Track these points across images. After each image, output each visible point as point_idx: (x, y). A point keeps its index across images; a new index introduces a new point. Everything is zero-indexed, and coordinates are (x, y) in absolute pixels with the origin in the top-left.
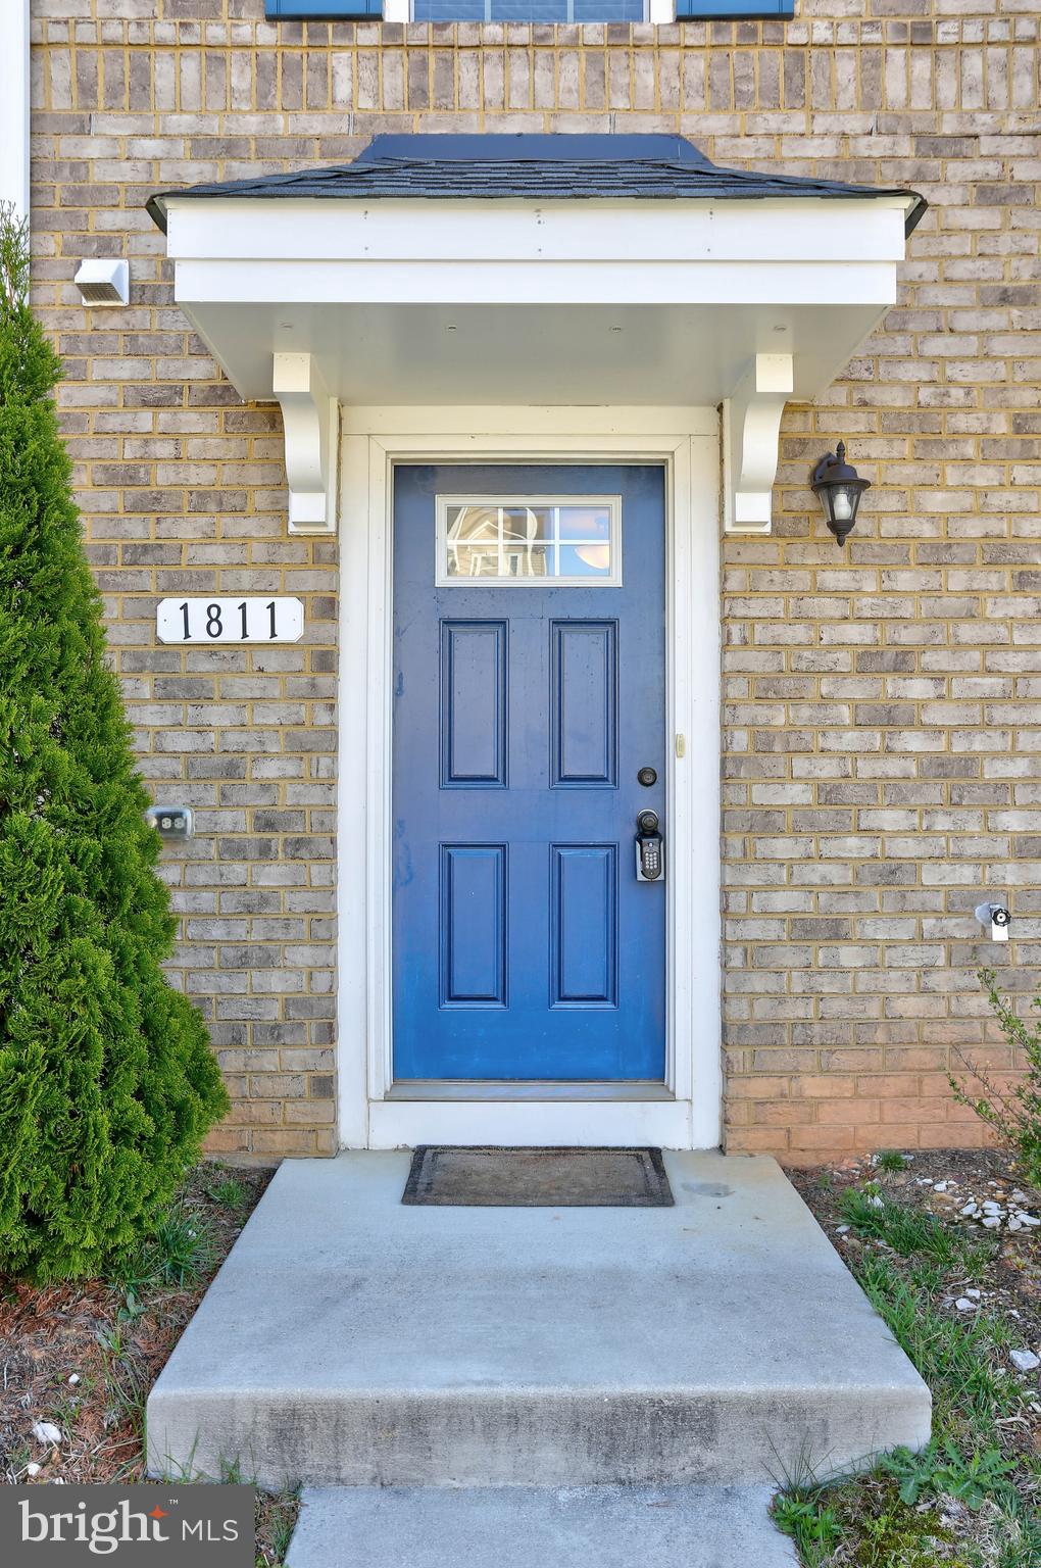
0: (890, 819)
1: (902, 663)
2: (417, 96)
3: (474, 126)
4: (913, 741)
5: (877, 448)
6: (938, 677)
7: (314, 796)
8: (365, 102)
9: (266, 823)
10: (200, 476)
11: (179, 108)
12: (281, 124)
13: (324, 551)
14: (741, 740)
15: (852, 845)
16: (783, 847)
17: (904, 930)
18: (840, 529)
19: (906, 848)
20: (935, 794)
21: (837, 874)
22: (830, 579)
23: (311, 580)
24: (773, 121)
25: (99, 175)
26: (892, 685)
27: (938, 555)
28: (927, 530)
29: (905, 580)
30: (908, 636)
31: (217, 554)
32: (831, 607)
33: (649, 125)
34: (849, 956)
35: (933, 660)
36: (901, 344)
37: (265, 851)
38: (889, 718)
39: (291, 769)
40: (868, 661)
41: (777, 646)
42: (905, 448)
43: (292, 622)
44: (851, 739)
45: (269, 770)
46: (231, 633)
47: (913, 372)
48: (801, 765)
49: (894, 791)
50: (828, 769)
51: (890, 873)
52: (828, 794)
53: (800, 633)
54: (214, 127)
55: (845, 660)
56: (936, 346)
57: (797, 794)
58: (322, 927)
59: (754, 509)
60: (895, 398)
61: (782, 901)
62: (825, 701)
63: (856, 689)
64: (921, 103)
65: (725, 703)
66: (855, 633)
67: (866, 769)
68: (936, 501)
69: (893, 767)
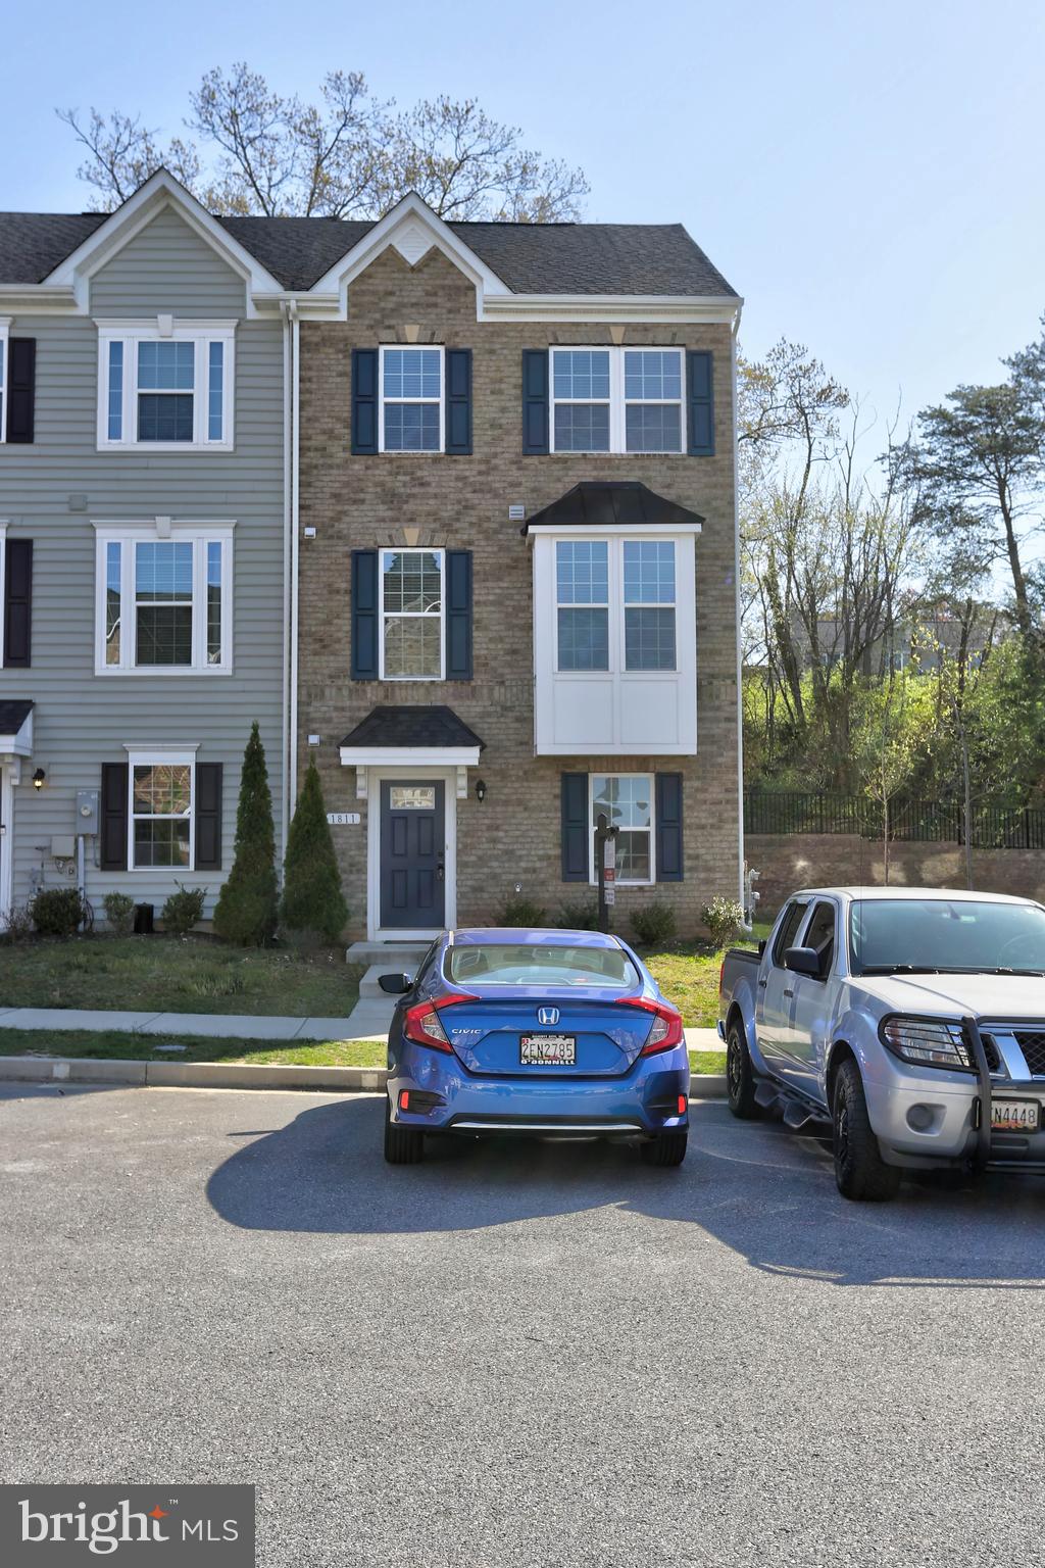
0: (495, 864)
1: (497, 828)
2: (386, 697)
3: (399, 704)
4: (500, 846)
5: (492, 779)
6: (506, 831)
7: (362, 859)
8: (374, 699)
9: (351, 865)
10: (335, 785)
11: (331, 700)
12: (355, 704)
13: (365, 803)
14: (460, 846)
15: (486, 870)
16: (470, 870)
17: (498, 890)
18: (481, 799)
19: (498, 871)
20: (505, 858)
21: (484, 877)
22: (481, 809)
23: (362, 809)
24: (468, 703)
25: (313, 715)
26: (495, 834)
27: (506, 803)
28: (503, 797)
29: (499, 809)
30: (499, 822)
31: (340, 804)
32: (480, 815)
33: (439, 704)
34: (486, 895)
35: (506, 827)
36: (497, 755)
37: (351, 872)
38: (494, 841)
39: (357, 853)
40: (490, 828)
41: (468, 825)
42: (498, 778)
43: (357, 818)
44: (486, 846)
45: (352, 853)
46: (344, 822)
47: (500, 761)
48: (474, 852)
49: (496, 858)
50: (480, 853)
51: (494, 877)
52: (480, 858)
53: (474, 821)
54: (340, 704)
55: (484, 828)
56: (506, 755)
57: (473, 858)
58: (364, 889)
59: (463, 794)
60: (497, 767)
61: (470, 883)
62: (479, 837)
63: (486, 834)
64: (502, 698)
65: (458, 838)
66: (486, 821)
67: (489, 852)
68: (506, 791)
69: (496, 852)
